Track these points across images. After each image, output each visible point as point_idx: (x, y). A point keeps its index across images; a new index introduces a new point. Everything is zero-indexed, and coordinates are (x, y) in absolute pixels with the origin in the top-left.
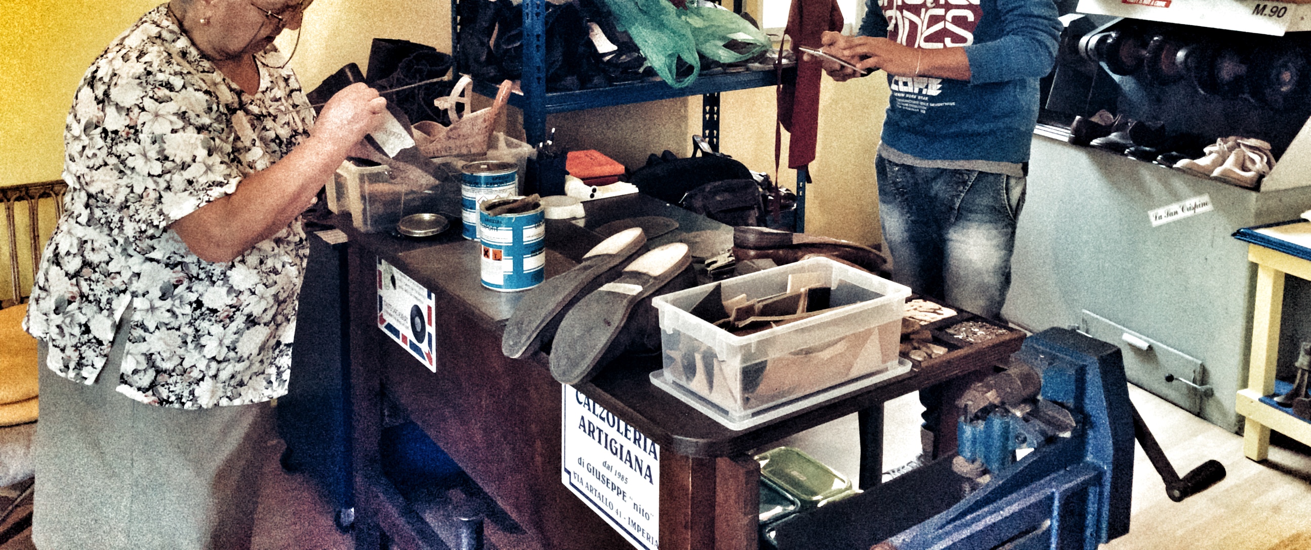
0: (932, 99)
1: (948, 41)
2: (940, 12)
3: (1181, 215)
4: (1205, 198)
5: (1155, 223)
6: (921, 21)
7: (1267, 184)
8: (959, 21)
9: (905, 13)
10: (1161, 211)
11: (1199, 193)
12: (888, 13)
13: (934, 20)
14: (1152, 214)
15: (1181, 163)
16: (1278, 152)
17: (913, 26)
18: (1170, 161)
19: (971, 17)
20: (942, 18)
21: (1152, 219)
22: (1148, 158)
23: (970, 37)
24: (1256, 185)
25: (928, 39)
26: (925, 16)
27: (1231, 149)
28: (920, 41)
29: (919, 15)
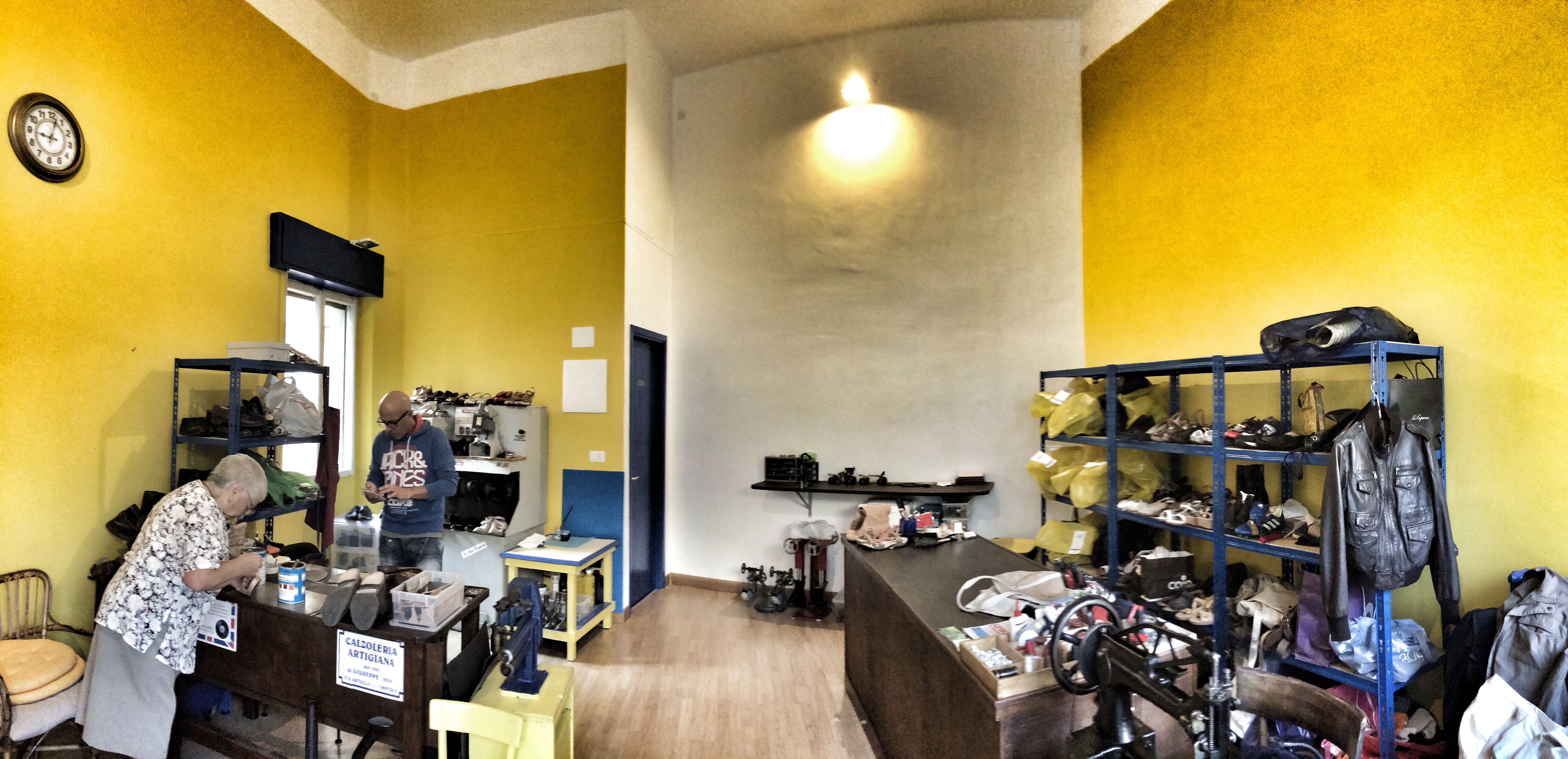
0: (409, 508)
1: (415, 483)
2: (411, 471)
3: (475, 551)
4: (484, 543)
5: (464, 557)
6: (402, 475)
7: (507, 533)
8: (419, 475)
9: (395, 472)
10: (466, 551)
11: (481, 541)
12: (386, 473)
13: (408, 475)
14: (462, 553)
15: (475, 530)
16: (508, 521)
17: (398, 478)
18: (470, 530)
19: (423, 472)
20: (412, 474)
21: (463, 555)
22: (462, 529)
23: (423, 480)
24: (503, 535)
25: (407, 483)
26: (404, 473)
27: (492, 521)
28: (402, 484)
29: (400, 473)
